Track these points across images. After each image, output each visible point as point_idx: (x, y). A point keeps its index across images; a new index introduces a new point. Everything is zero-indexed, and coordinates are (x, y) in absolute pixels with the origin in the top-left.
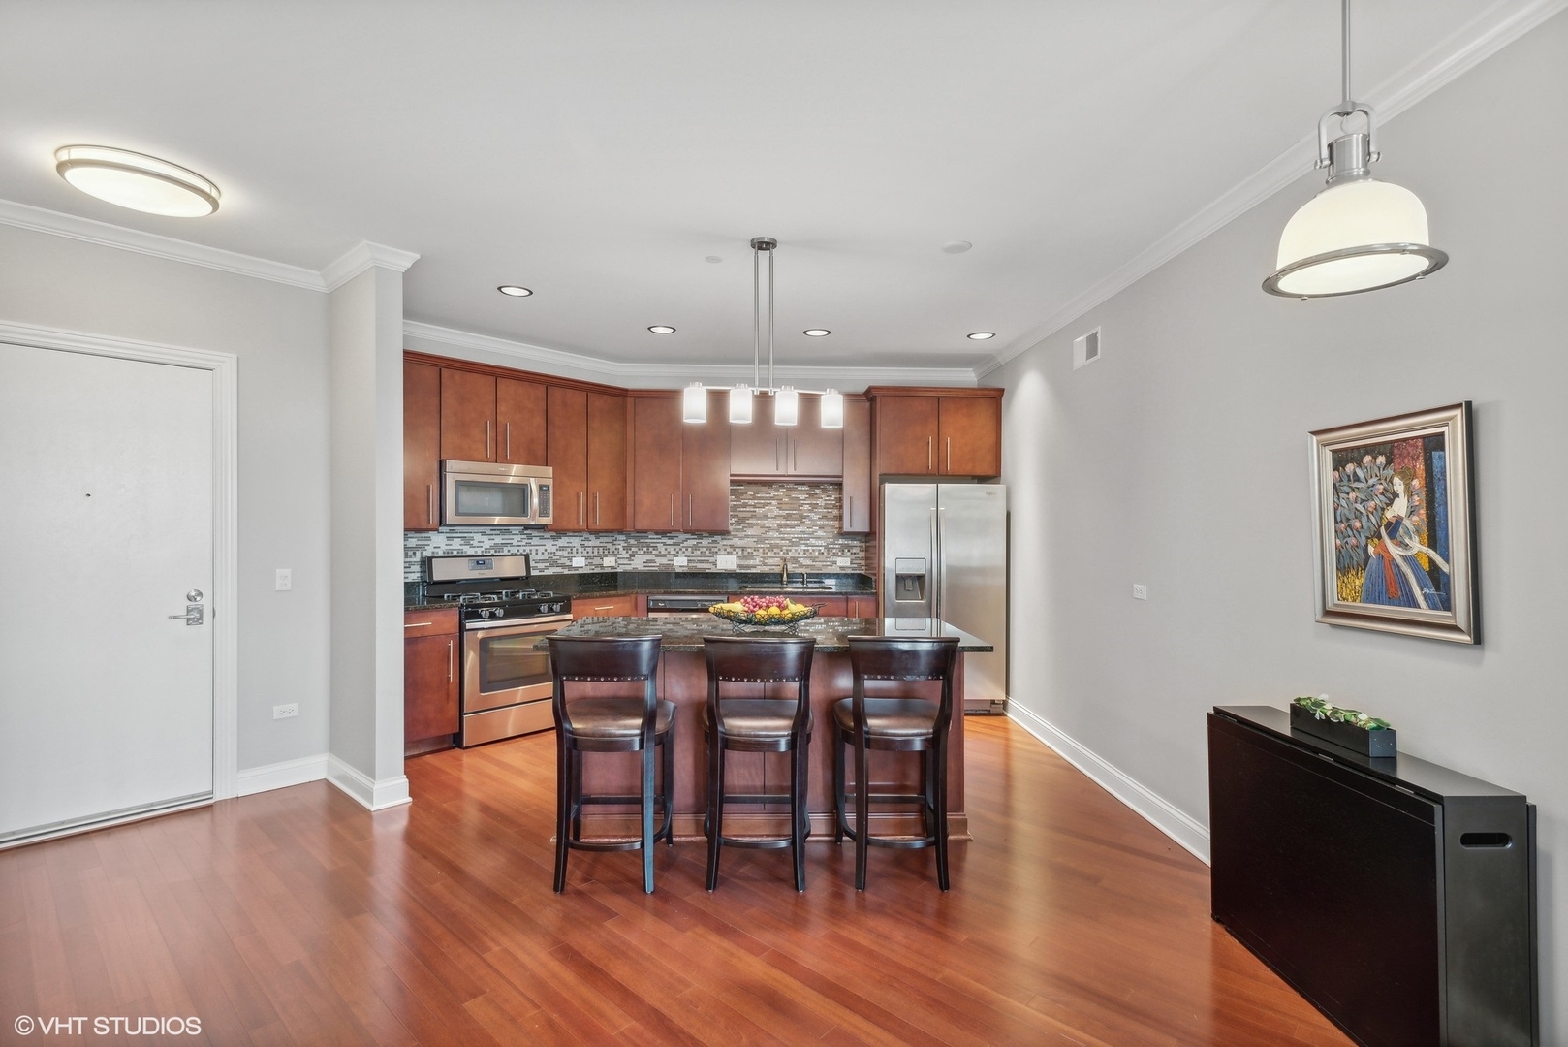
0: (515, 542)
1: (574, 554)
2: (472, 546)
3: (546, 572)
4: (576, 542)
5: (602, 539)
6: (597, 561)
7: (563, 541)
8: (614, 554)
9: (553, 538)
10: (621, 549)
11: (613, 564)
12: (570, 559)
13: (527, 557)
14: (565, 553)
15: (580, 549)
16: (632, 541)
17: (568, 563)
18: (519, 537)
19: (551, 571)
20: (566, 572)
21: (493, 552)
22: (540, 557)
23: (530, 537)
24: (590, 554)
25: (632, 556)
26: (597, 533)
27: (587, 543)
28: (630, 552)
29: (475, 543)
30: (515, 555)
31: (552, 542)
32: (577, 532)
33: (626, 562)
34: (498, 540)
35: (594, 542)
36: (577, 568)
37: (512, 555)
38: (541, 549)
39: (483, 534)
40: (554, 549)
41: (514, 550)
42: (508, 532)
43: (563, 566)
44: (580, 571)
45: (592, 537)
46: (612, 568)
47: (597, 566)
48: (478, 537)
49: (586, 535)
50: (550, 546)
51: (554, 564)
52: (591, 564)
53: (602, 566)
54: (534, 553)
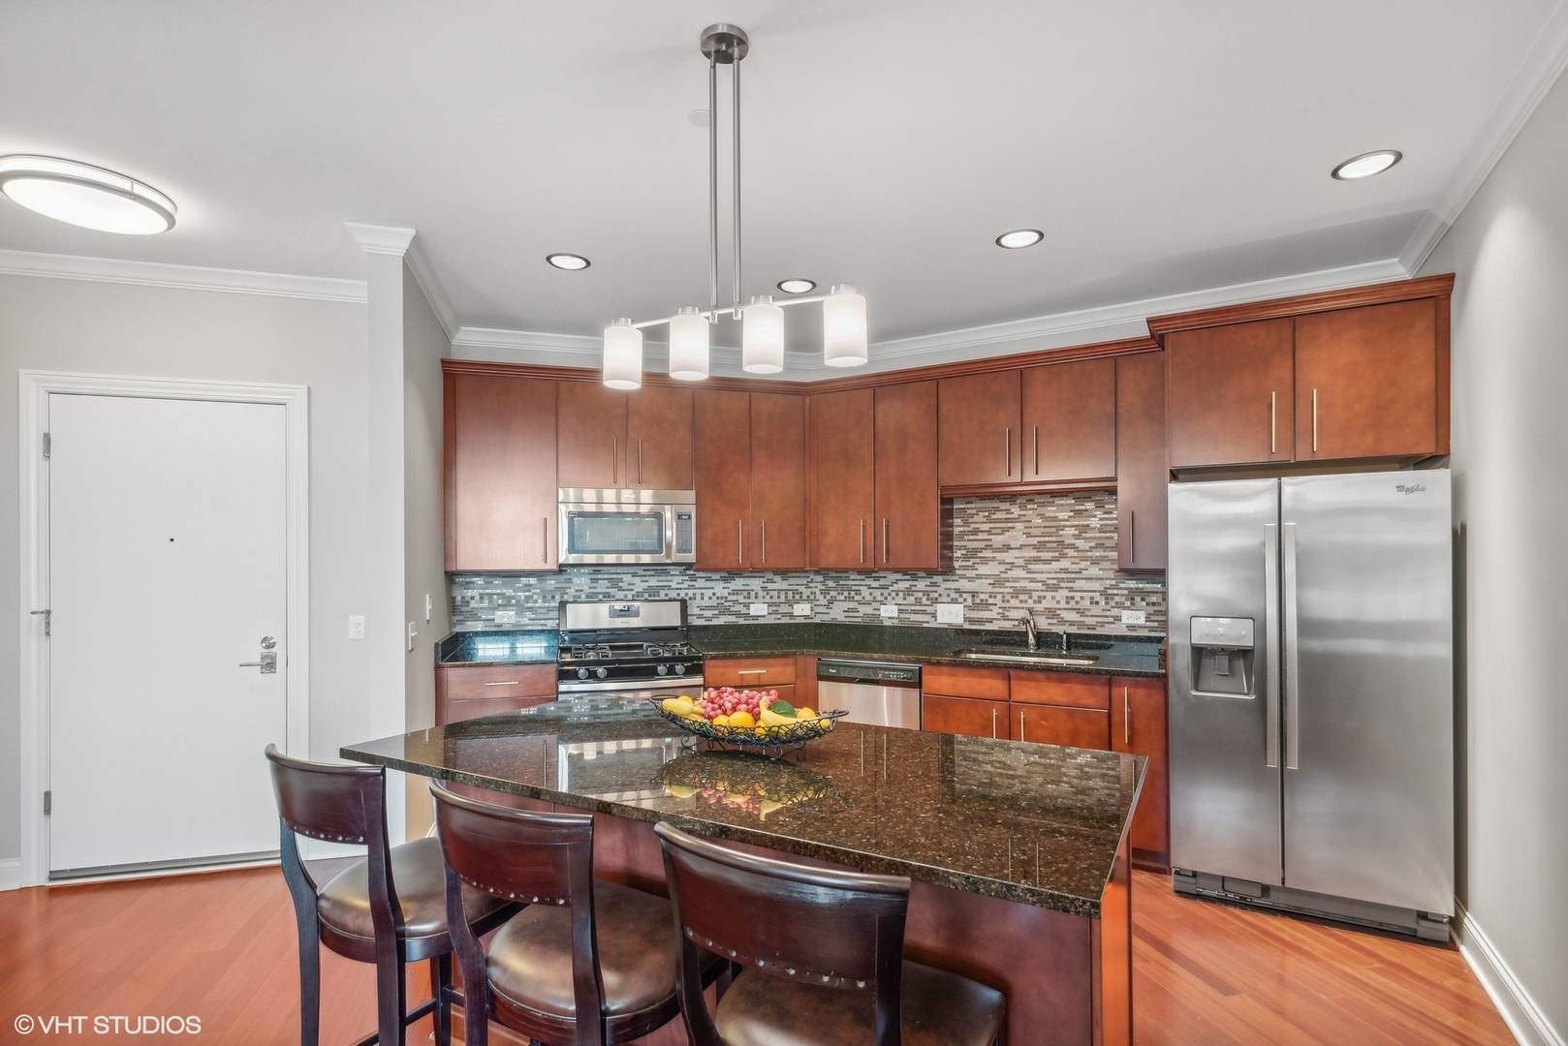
0: (674, 585)
1: (753, 599)
2: (621, 589)
3: (715, 622)
4: (755, 584)
5: (792, 581)
6: (784, 609)
7: (738, 583)
8: (808, 599)
9: (724, 579)
10: (818, 593)
11: (808, 612)
12: (747, 606)
13: (684, 604)
14: (740, 598)
15: (761, 593)
16: (831, 584)
17: (744, 611)
18: (679, 579)
19: (721, 621)
20: (742, 621)
21: (646, 596)
22: (706, 603)
23: (693, 578)
24: (775, 600)
25: (831, 602)
26: (784, 573)
27: (770, 586)
28: (828, 597)
29: (624, 585)
30: (675, 600)
31: (722, 584)
32: (756, 571)
33: (824, 610)
34: (653, 582)
35: (779, 583)
36: (756, 617)
37: (670, 600)
38: (709, 593)
39: (635, 575)
40: (725, 593)
41: (673, 594)
42: (667, 573)
43: (738, 614)
44: (761, 621)
45: (778, 578)
46: (806, 617)
47: (784, 615)
48: (627, 578)
49: (770, 576)
50: (720, 588)
51: (726, 611)
52: (776, 612)
53: (791, 615)
54: (698, 597)
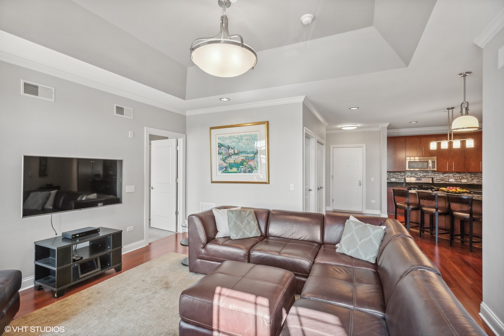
0: (430, 175)
1: (450, 178)
2: (417, 175)
3: (440, 182)
4: (451, 175)
5: (461, 175)
6: (459, 180)
7: (446, 175)
8: (466, 179)
9: (442, 174)
10: (469, 177)
11: (466, 182)
12: (449, 180)
13: (433, 178)
14: (447, 178)
15: (452, 177)
16: (473, 175)
17: (448, 180)
18: (431, 174)
19: (442, 182)
20: (447, 183)
21: (423, 177)
22: (438, 178)
23: (435, 173)
24: (456, 178)
25: (473, 179)
26: (459, 173)
27: (455, 175)
28: (472, 178)
29: (418, 175)
30: (430, 178)
31: (442, 175)
32: (451, 172)
33: (471, 181)
34: (425, 174)
35: (457, 175)
36: (451, 182)
37: (429, 178)
38: (439, 176)
39: (420, 173)
40: (443, 177)
41: (430, 177)
42: (428, 172)
43: (446, 181)
44: (452, 183)
45: (457, 174)
46: (465, 182)
47: (459, 182)
48: (419, 173)
49: (455, 173)
50: (441, 176)
51: (443, 180)
52: (457, 181)
53: (461, 182)
54: (436, 177)
